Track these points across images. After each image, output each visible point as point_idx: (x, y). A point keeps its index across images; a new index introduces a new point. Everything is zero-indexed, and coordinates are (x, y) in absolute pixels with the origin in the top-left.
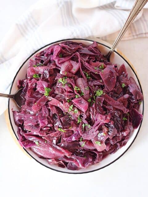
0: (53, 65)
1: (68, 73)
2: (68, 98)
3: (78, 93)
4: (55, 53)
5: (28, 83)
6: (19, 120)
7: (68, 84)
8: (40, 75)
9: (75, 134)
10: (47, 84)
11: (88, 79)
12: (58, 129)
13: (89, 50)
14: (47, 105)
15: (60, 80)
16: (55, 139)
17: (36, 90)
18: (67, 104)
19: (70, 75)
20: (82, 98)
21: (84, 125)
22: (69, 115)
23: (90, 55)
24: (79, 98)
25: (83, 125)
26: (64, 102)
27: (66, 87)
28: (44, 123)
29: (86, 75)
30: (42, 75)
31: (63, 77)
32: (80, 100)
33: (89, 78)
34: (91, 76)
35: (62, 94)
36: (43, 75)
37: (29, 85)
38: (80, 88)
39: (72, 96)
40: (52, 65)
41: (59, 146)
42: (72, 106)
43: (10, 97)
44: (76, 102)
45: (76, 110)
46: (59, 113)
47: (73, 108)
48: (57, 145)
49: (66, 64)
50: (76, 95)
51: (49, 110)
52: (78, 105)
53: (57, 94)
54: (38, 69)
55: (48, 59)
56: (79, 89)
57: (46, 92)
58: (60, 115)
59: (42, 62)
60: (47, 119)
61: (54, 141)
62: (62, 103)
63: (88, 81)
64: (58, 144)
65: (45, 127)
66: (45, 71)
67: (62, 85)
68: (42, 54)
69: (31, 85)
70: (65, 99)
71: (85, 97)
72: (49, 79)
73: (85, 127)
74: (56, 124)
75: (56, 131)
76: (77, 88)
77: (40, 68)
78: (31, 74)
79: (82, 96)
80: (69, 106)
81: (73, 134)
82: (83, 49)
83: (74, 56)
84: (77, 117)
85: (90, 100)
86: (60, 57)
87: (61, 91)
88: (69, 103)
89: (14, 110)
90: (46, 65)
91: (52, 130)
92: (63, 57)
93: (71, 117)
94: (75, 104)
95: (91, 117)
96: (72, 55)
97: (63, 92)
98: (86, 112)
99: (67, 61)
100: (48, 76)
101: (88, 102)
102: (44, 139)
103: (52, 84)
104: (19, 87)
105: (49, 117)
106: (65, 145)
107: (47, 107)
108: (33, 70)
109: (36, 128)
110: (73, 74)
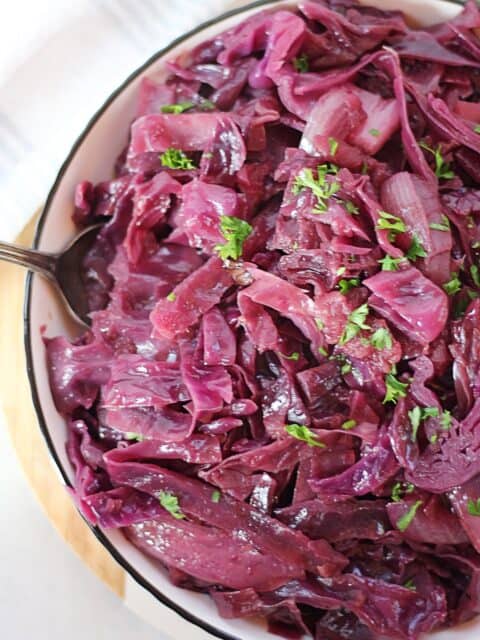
0: (265, 104)
1: (346, 148)
2: (341, 271)
3: (395, 244)
4: (277, 50)
5: (132, 193)
6: (78, 385)
7: (342, 197)
8: (195, 156)
9: (372, 461)
10: (231, 197)
11: (442, 181)
12: (285, 428)
13: (440, 41)
14: (227, 306)
15: (304, 177)
16: (263, 485)
17: (167, 236)
18: (338, 298)
19: (354, 156)
20: (414, 270)
21: (417, 411)
22: (343, 363)
23: (448, 69)
24: (399, 269)
25: (415, 416)
26: (318, 291)
27: (334, 217)
28: (214, 396)
29: (431, 160)
30: (206, 156)
31: (316, 164)
32: (407, 283)
33: (448, 176)
34: (456, 167)
35: (311, 253)
36: (216, 153)
37: (140, 204)
38: (404, 220)
39: (364, 263)
40: (258, 107)
41: (286, 520)
42: (364, 309)
43: (36, 263)
44: (386, 288)
45: (381, 334)
46: (287, 348)
47: (365, 323)
48: (271, 513)
49: (334, 101)
50: (383, 255)
51: (239, 334)
52: (392, 307)
53: (281, 253)
54: (187, 122)
55: (239, 80)
56: (399, 227)
57: (230, 237)
58: (295, 357)
59: (206, 90)
60: (228, 378)
61: (262, 495)
62: (312, 295)
63: (444, 189)
64: (278, 512)
65: (216, 417)
66: (223, 137)
67: (312, 202)
68: (207, 54)
69: (150, 205)
70: (323, 278)
71: (433, 266)
72: (243, 177)
73: (422, 422)
74: (275, 406)
75: (271, 441)
76: (391, 221)
77: (195, 119)
78: (151, 149)
79: (418, 263)
80: (345, 310)
81: (358, 458)
82: (412, 39)
83: (370, 66)
84: (385, 370)
85: (454, 284)
86: (299, 71)
87: (307, 234)
88: (348, 298)
89: (50, 334)
90: (224, 106)
91: (250, 437)
92: (314, 69)
93: (349, 374)
94: (381, 302)
95: (456, 373)
96: (357, 61)
97: (313, 243)
98: (432, 346)
99: (338, 86)
100: (237, 161)
101: (446, 291)
102: (209, 485)
103: (256, 199)
104: (79, 220)
105: (239, 368)
106: (313, 516)
107: (226, 316)
108: (163, 126)
109: (171, 425)
110: (364, 152)
